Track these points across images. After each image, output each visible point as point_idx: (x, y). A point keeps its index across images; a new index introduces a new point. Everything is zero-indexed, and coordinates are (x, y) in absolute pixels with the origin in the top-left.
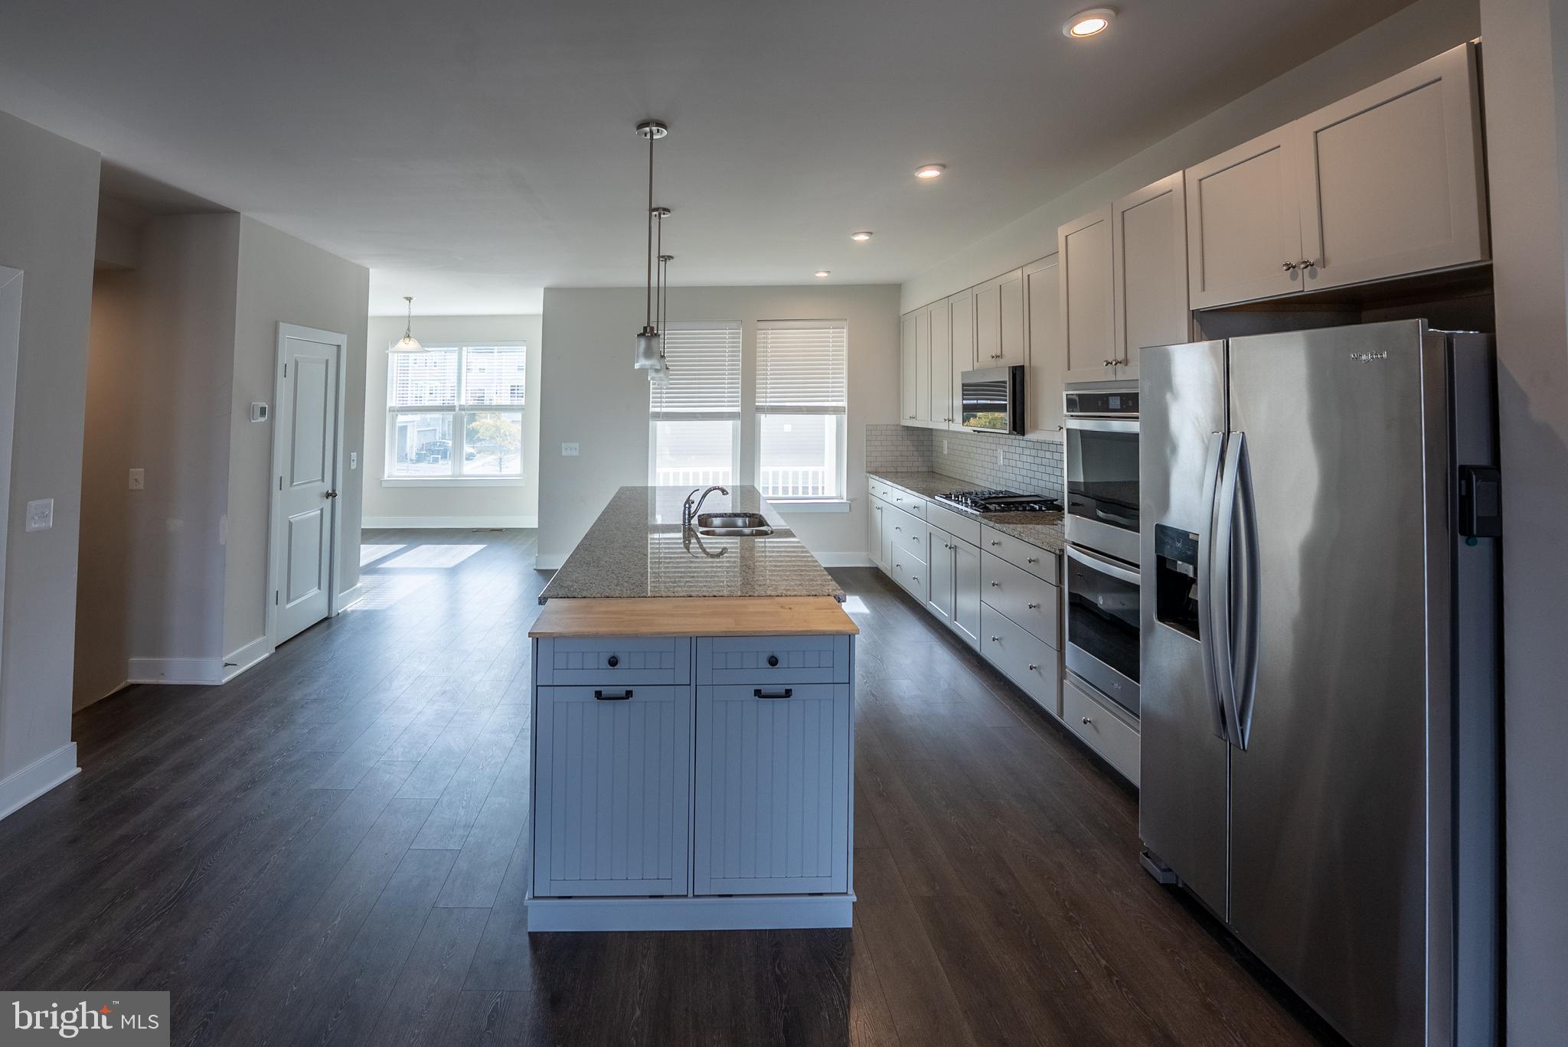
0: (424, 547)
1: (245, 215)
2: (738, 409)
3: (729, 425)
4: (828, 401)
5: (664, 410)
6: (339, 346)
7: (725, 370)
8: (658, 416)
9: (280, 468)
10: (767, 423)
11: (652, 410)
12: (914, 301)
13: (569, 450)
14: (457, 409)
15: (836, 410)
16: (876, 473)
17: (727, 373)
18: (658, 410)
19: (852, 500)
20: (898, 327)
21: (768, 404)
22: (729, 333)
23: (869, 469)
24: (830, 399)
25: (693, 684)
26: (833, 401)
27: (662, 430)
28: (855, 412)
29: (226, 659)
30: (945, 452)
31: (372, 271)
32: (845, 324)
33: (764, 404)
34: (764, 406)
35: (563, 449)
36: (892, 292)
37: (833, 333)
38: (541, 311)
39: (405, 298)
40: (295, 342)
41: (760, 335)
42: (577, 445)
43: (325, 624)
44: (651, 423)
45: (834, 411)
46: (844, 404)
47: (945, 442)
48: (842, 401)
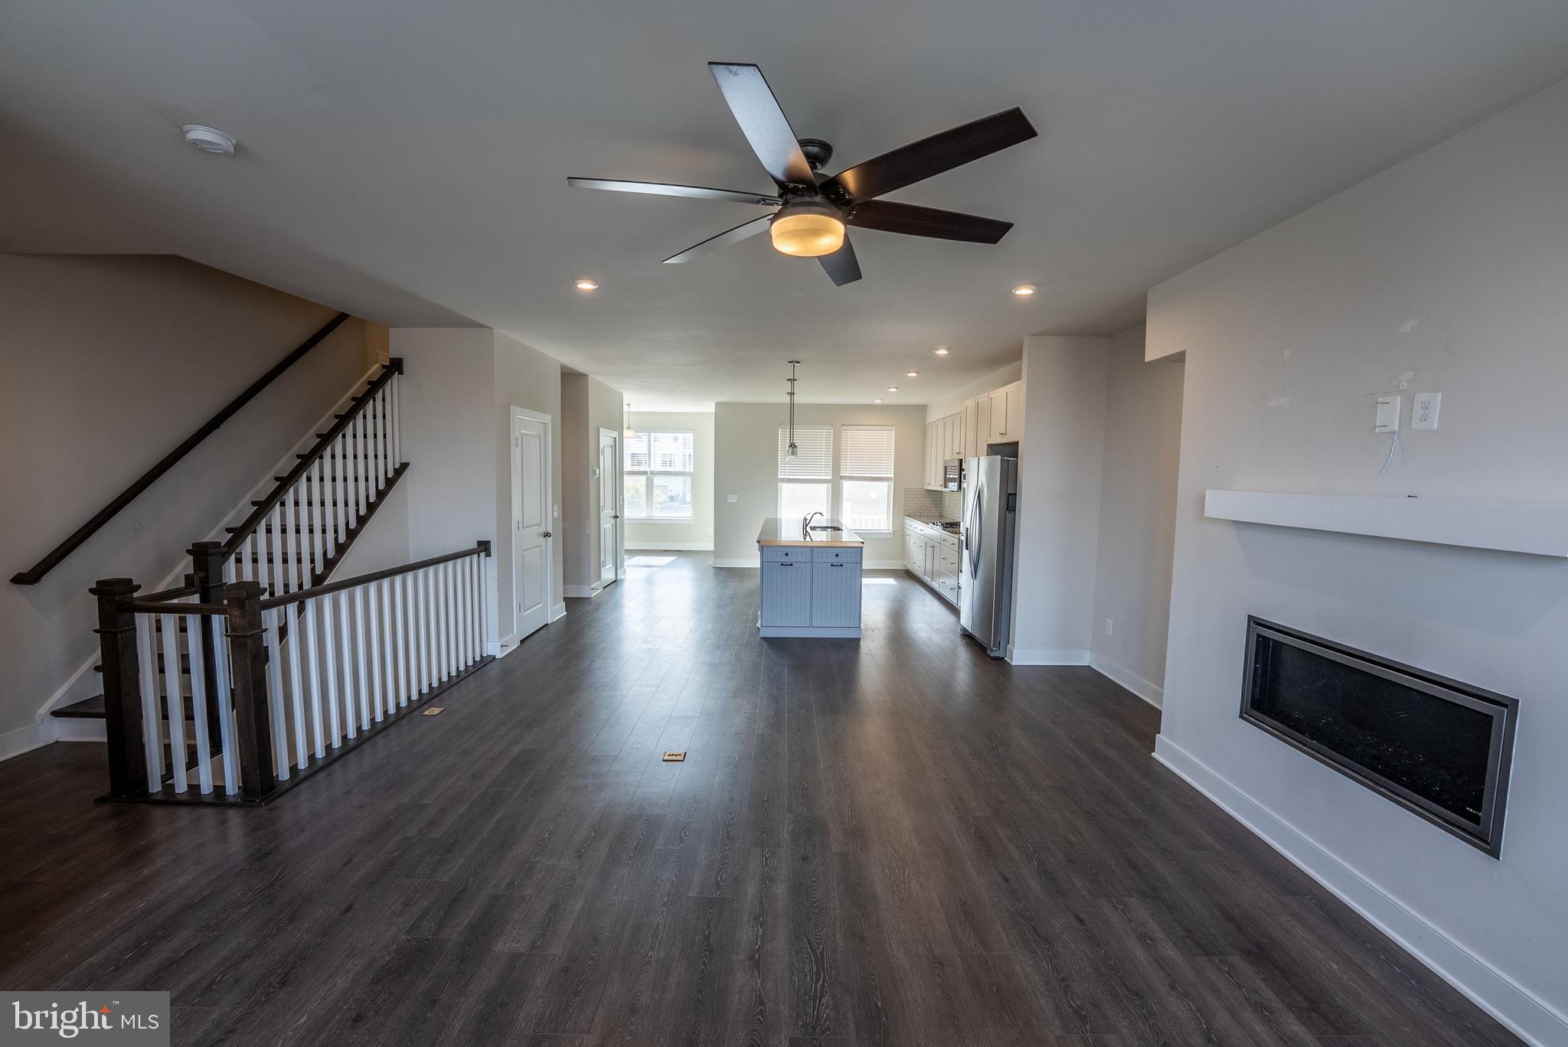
0: (638, 557)
1: (590, 376)
2: (830, 478)
3: (825, 486)
4: (883, 474)
5: (786, 477)
6: (615, 438)
8: (783, 480)
9: (602, 503)
10: (847, 486)
11: (780, 477)
12: (933, 416)
13: (732, 499)
14: (649, 473)
15: (887, 479)
16: (909, 516)
17: (823, 455)
18: (782, 477)
19: (895, 532)
20: (924, 429)
21: (847, 474)
22: (827, 431)
23: (906, 514)
24: (884, 472)
25: (812, 562)
26: (885, 474)
27: (785, 488)
28: (898, 480)
29: (592, 586)
30: (947, 504)
31: (625, 394)
32: (894, 428)
33: (845, 474)
34: (845, 476)
35: (728, 499)
36: (922, 409)
37: (886, 433)
38: (714, 411)
39: (627, 404)
40: (606, 438)
41: (843, 433)
42: (736, 497)
43: (615, 584)
44: (780, 484)
46: (892, 476)
47: (947, 500)
48: (891, 474)
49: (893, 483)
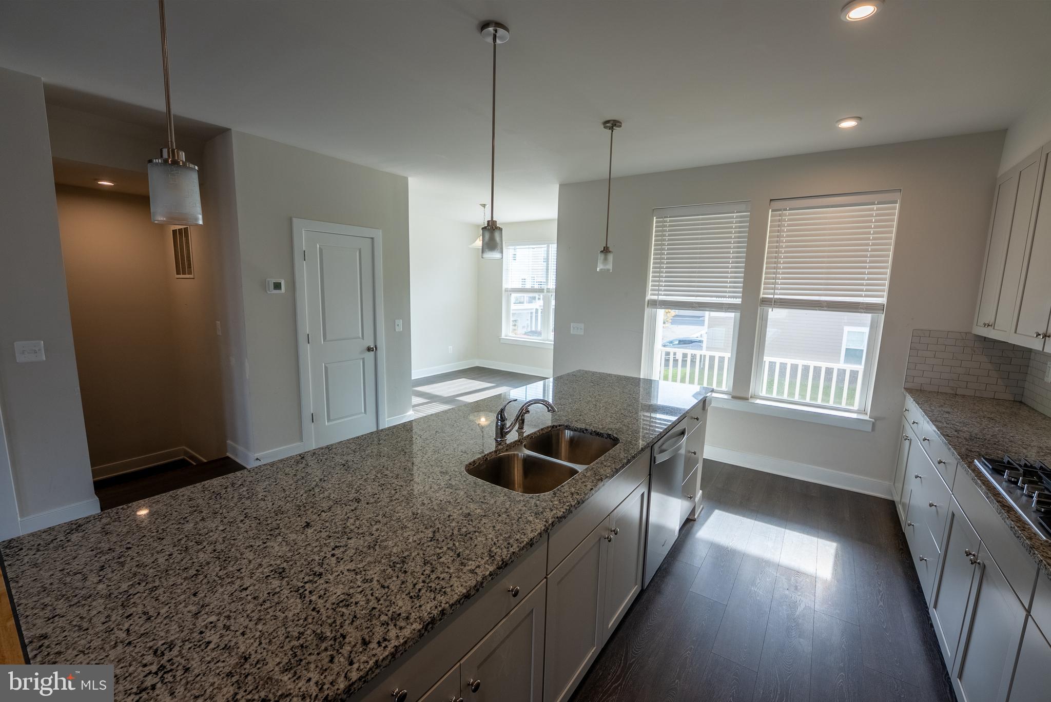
2: (738, 301)
3: (731, 316)
4: (861, 296)
5: (661, 298)
7: (729, 258)
8: (654, 304)
10: (776, 318)
11: (649, 297)
13: (577, 329)
15: (869, 308)
16: (917, 391)
17: (731, 261)
18: (655, 297)
19: (877, 420)
20: (992, 194)
21: (776, 296)
22: (737, 217)
23: (909, 385)
24: (863, 293)
26: (866, 296)
27: (657, 319)
28: (898, 310)
31: (411, 181)
32: (898, 196)
33: (772, 296)
34: (771, 299)
35: (572, 329)
37: (878, 209)
39: (480, 205)
41: (773, 216)
42: (582, 326)
44: (648, 311)
45: (866, 309)
46: (883, 300)
48: (882, 296)
49: (883, 316)
